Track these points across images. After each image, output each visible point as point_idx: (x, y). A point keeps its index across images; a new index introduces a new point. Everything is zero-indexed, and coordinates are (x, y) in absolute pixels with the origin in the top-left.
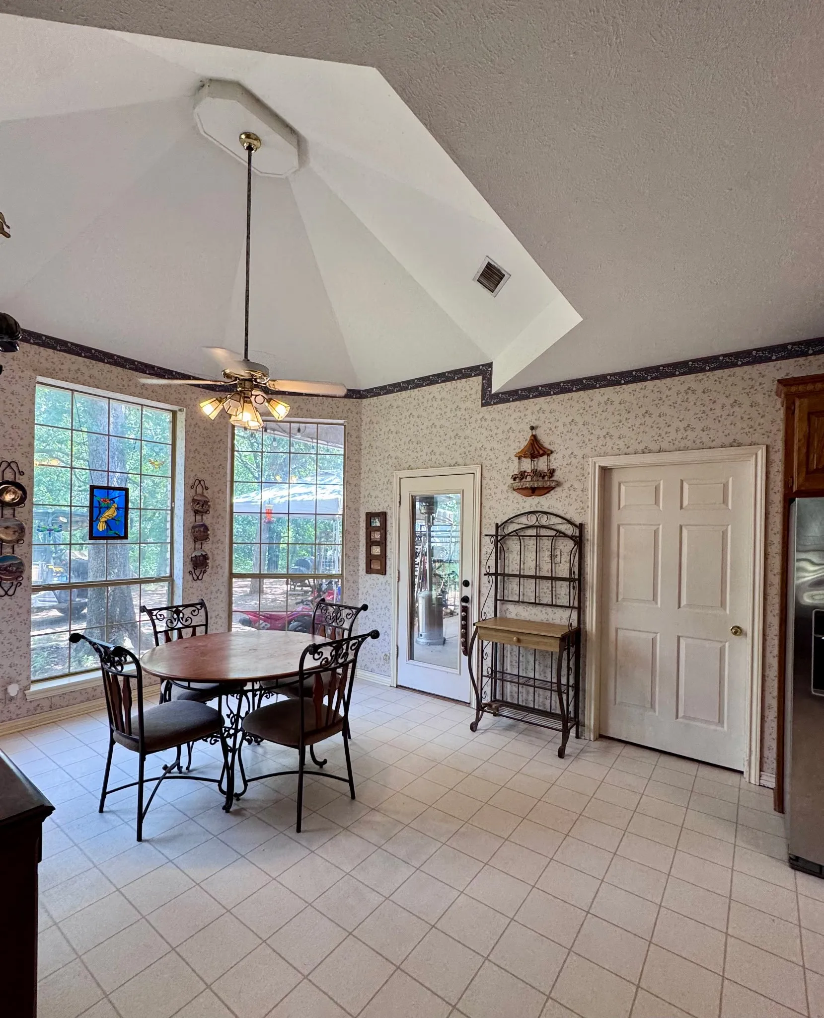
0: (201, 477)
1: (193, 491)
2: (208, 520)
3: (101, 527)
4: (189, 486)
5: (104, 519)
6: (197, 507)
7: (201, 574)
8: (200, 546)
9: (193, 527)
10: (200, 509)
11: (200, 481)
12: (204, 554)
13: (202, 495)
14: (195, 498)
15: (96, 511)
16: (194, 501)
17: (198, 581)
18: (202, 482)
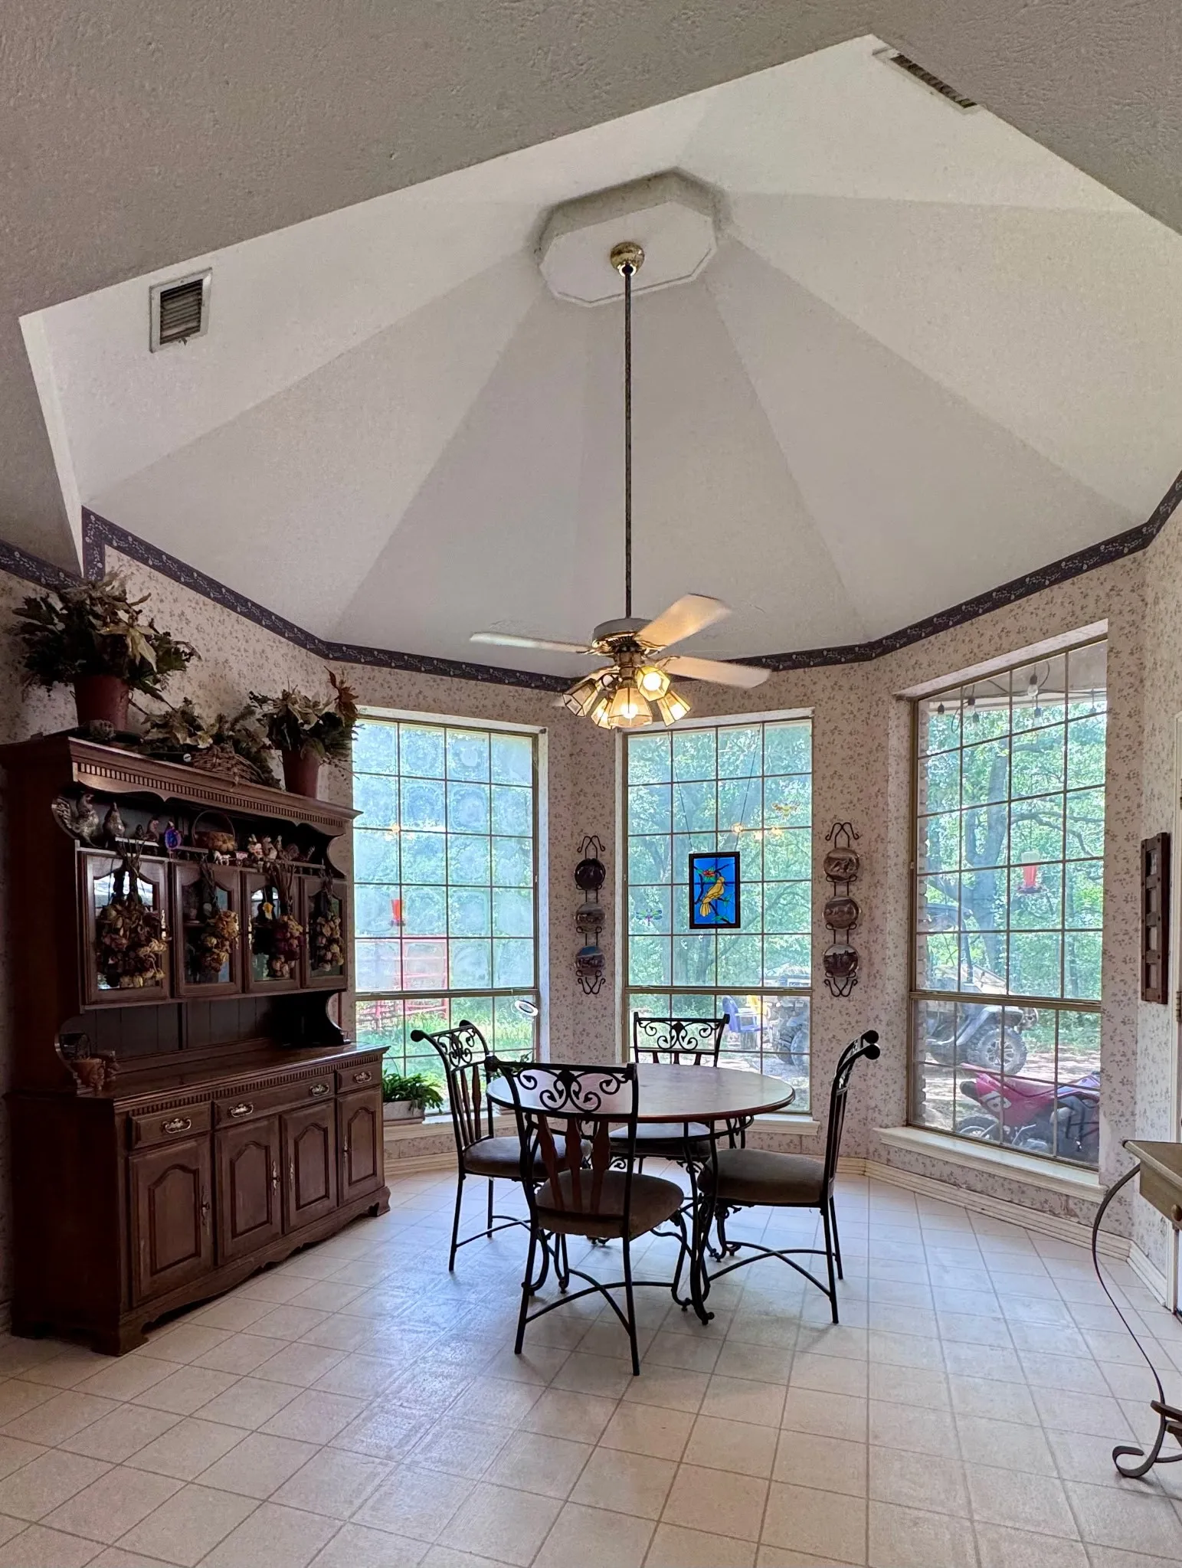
0: (844, 817)
1: (830, 845)
2: (858, 892)
3: (704, 911)
4: (823, 837)
5: (707, 900)
6: (836, 871)
7: (848, 987)
8: (845, 938)
9: (829, 906)
10: (841, 873)
11: (842, 827)
12: (851, 951)
13: (848, 849)
14: (831, 855)
15: (697, 889)
16: (829, 860)
17: (841, 998)
18: (847, 828)
